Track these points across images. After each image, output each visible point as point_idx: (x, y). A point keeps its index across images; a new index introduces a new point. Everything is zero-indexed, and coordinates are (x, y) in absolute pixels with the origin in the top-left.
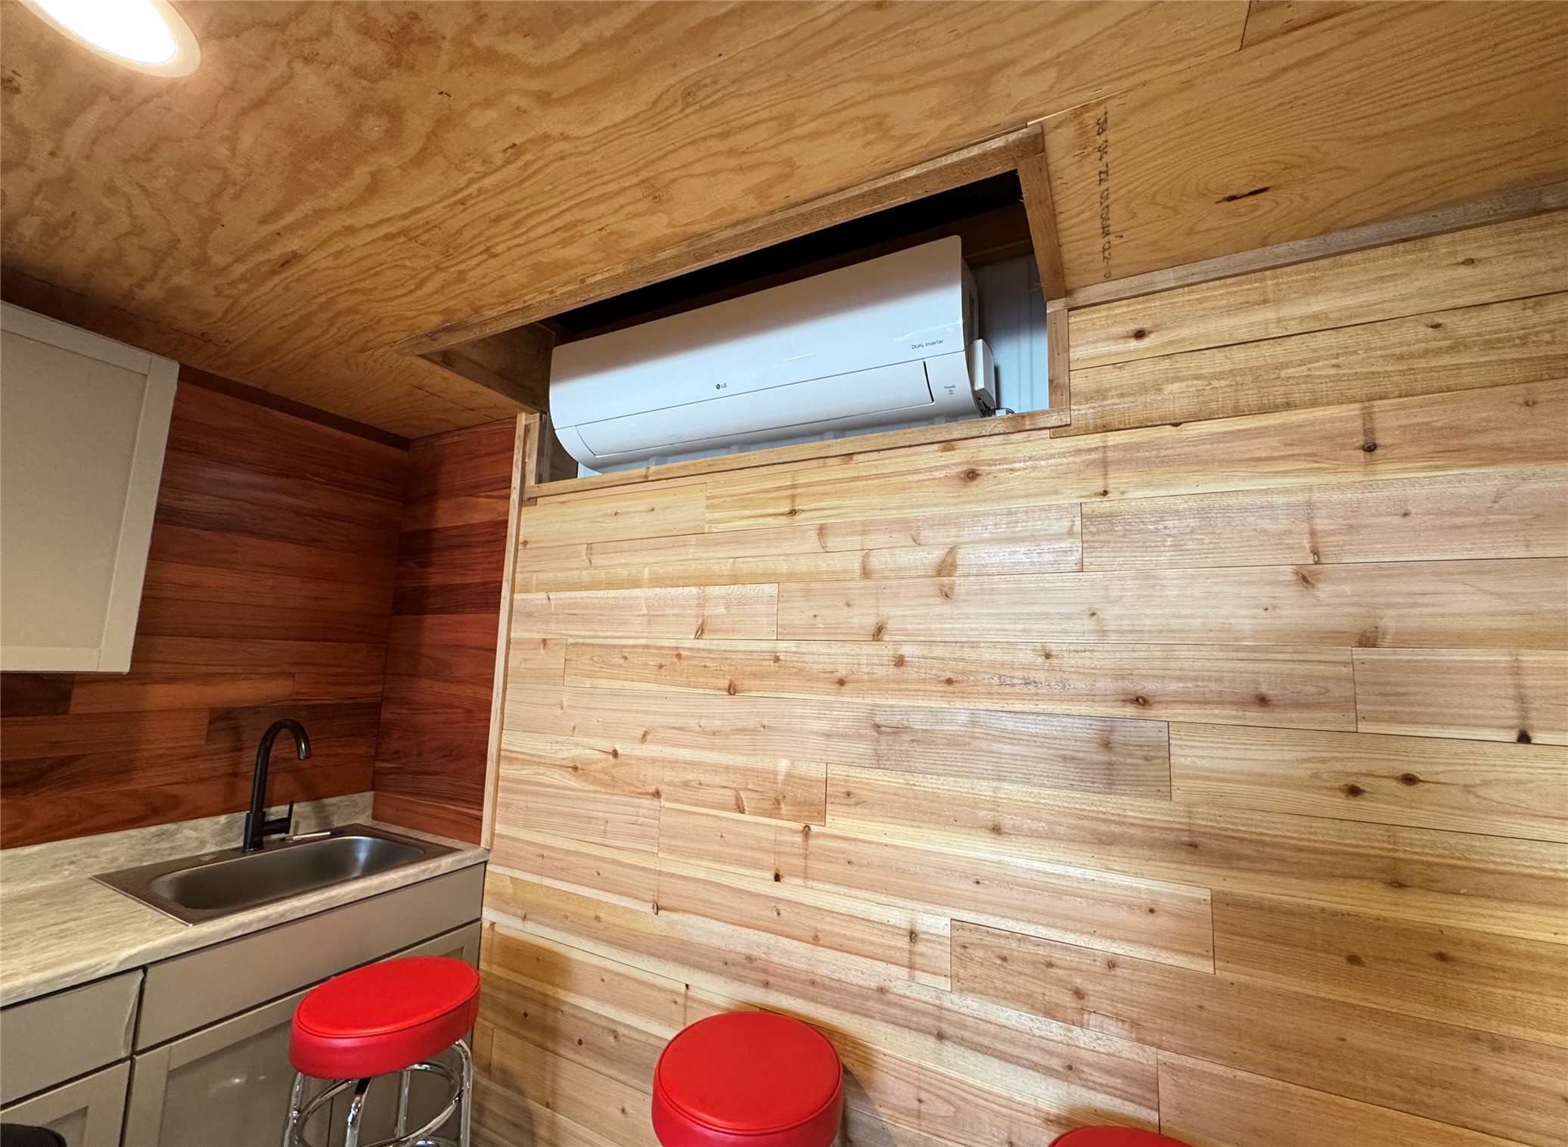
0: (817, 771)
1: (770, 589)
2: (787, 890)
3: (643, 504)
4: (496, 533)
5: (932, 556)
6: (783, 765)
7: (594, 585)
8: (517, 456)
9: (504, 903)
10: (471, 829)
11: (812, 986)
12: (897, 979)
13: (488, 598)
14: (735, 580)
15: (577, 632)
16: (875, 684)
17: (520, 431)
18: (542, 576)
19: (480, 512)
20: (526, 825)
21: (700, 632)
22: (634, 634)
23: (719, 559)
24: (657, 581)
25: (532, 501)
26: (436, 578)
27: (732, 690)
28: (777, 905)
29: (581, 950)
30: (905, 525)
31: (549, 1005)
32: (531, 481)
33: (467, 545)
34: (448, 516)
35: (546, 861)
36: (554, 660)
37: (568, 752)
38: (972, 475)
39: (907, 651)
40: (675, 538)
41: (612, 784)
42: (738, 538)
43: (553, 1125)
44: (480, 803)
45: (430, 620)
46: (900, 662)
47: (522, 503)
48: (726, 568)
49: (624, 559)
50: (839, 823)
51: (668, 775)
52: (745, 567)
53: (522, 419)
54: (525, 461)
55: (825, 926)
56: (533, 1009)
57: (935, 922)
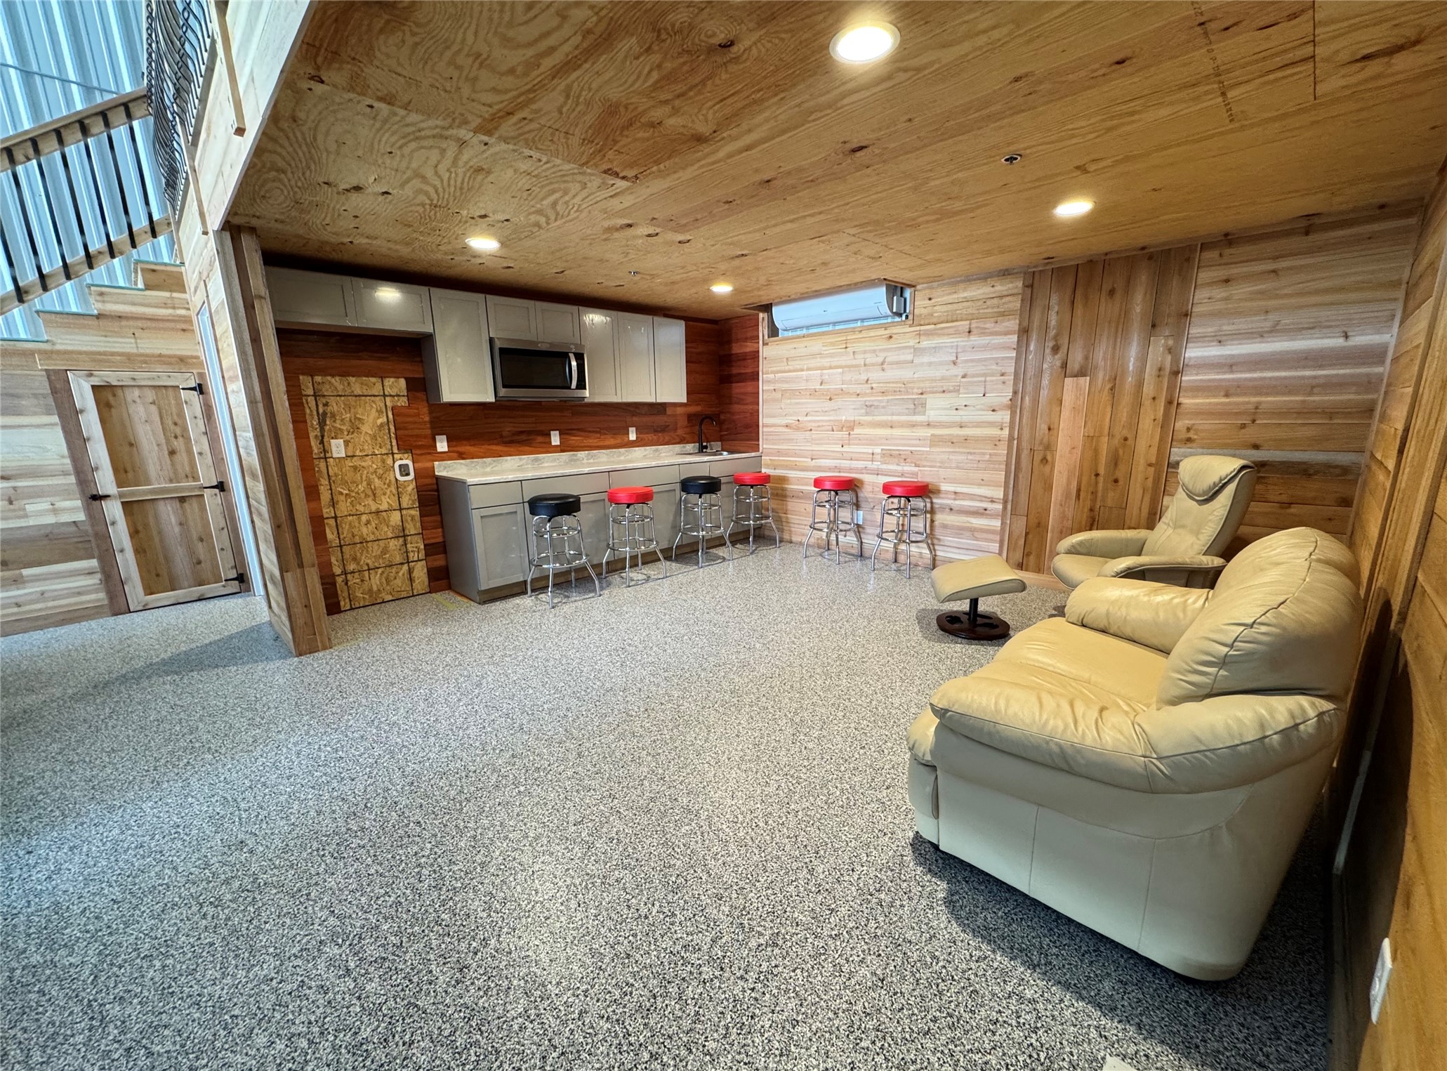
0: (852, 419)
1: (840, 370)
2: (846, 449)
3: (803, 345)
4: (755, 356)
5: (880, 360)
6: (844, 418)
7: (789, 371)
8: (760, 328)
9: (768, 466)
10: (756, 448)
11: (851, 470)
12: (869, 464)
13: (755, 377)
14: (831, 368)
15: (785, 386)
16: (866, 394)
17: (760, 320)
18: (774, 369)
19: (749, 347)
20: (773, 444)
21: (821, 384)
22: (803, 386)
23: (825, 362)
24: (809, 369)
25: (767, 344)
26: (735, 371)
27: (830, 399)
28: (842, 453)
29: (791, 474)
30: (874, 351)
31: (784, 489)
32: (766, 337)
33: (745, 359)
34: (737, 349)
35: (779, 453)
36: (778, 395)
37: (784, 422)
38: (891, 337)
39: (874, 385)
40: (813, 356)
41: (798, 429)
42: (831, 355)
43: (787, 518)
44: (758, 440)
45: (734, 385)
46: (872, 388)
47: (764, 344)
48: (828, 365)
49: (798, 362)
50: (857, 431)
51: (814, 424)
52: (833, 364)
53: (761, 315)
54: (763, 330)
55: (854, 455)
56: (780, 492)
57: (878, 450)
